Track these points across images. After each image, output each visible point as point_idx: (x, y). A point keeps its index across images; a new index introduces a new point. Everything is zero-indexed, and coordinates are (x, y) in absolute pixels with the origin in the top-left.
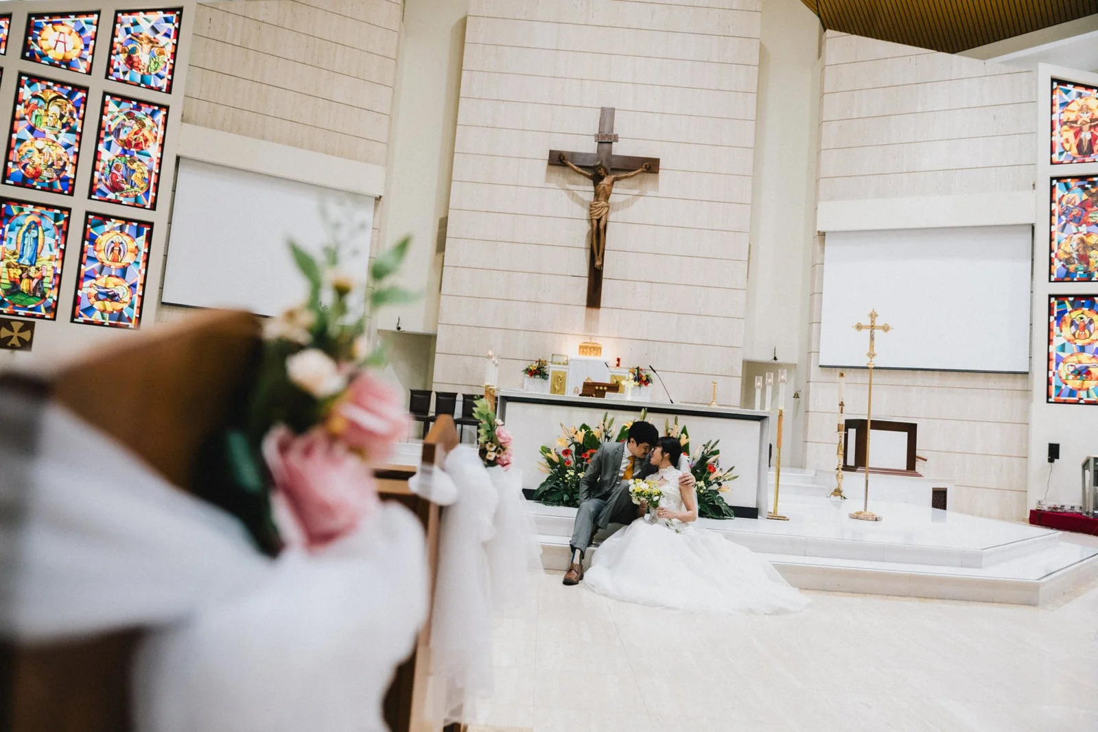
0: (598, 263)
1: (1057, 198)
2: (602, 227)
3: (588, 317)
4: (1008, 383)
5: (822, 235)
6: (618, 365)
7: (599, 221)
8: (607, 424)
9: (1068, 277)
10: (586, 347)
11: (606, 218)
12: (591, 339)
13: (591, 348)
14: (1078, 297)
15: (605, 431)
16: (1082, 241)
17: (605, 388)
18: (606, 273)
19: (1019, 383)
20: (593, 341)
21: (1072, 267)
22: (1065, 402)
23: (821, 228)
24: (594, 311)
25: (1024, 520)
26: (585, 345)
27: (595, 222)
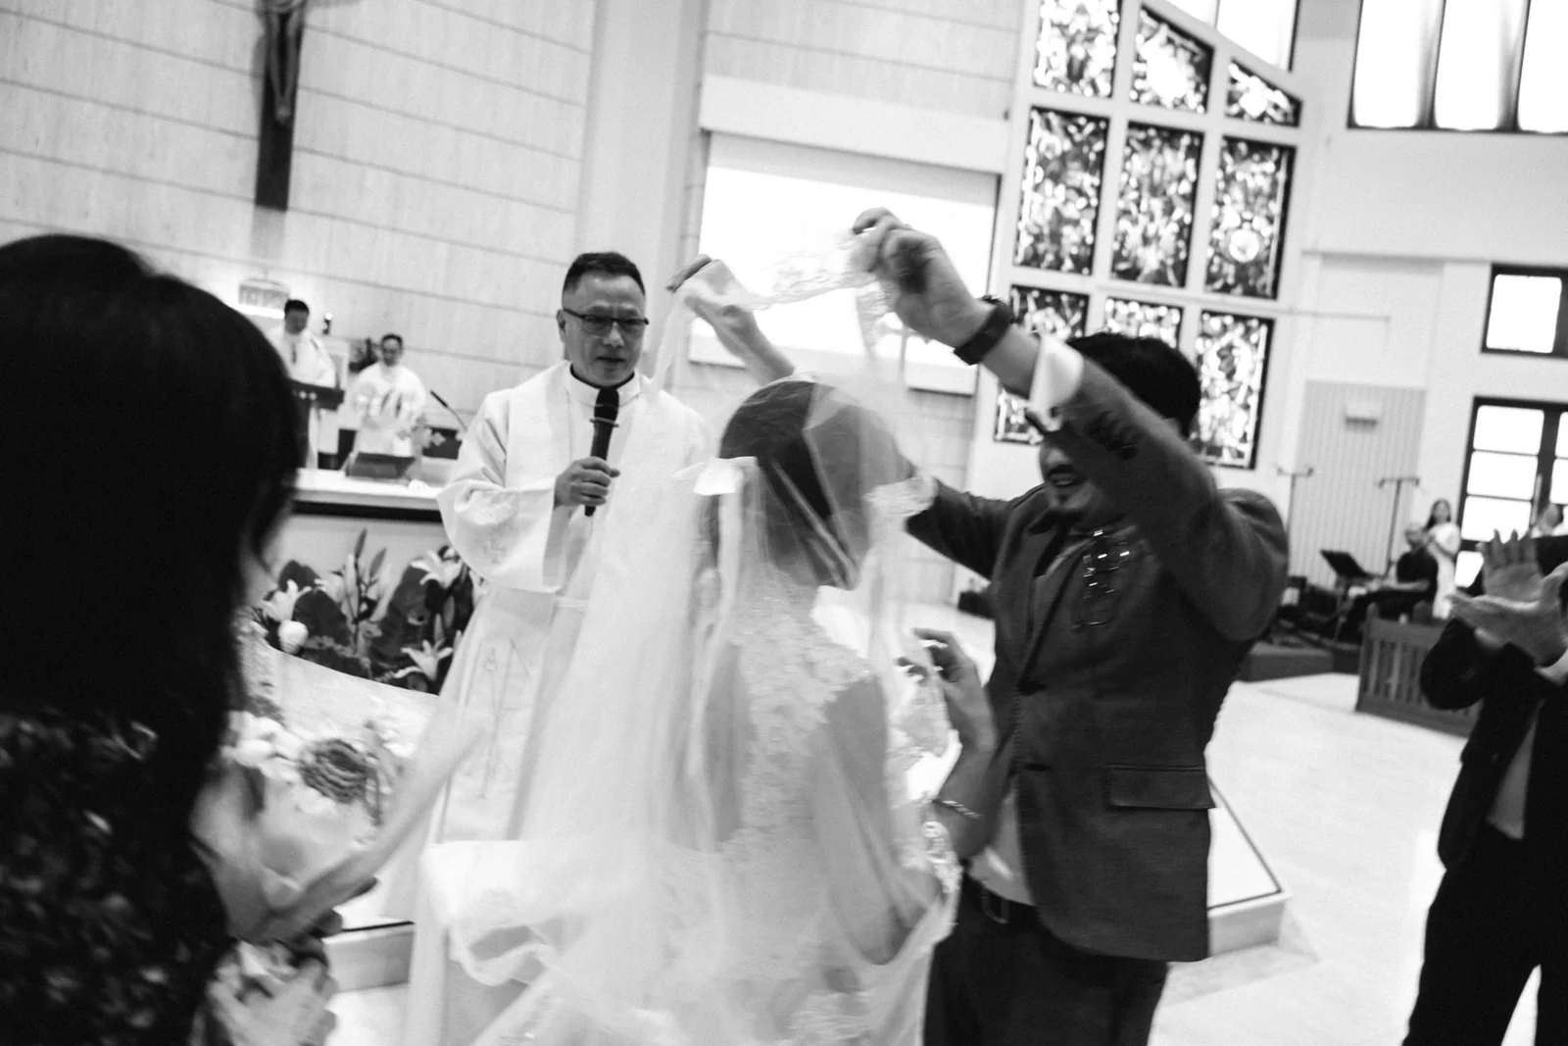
0: (282, 112)
1: (1034, 141)
2: (291, 32)
3: (258, 227)
4: (943, 409)
5: (707, 134)
6: (326, 332)
7: (284, 18)
8: (365, 562)
9: (1033, 260)
10: (255, 290)
11: (301, 17)
12: (266, 272)
13: (266, 292)
14: (1044, 292)
15: (359, 581)
16: (1057, 211)
17: (313, 396)
18: (300, 136)
19: (959, 410)
20: (272, 276)
21: (1041, 247)
22: (1013, 441)
23: (707, 121)
24: (273, 216)
25: (948, 604)
26: (255, 284)
27: (275, 21)
